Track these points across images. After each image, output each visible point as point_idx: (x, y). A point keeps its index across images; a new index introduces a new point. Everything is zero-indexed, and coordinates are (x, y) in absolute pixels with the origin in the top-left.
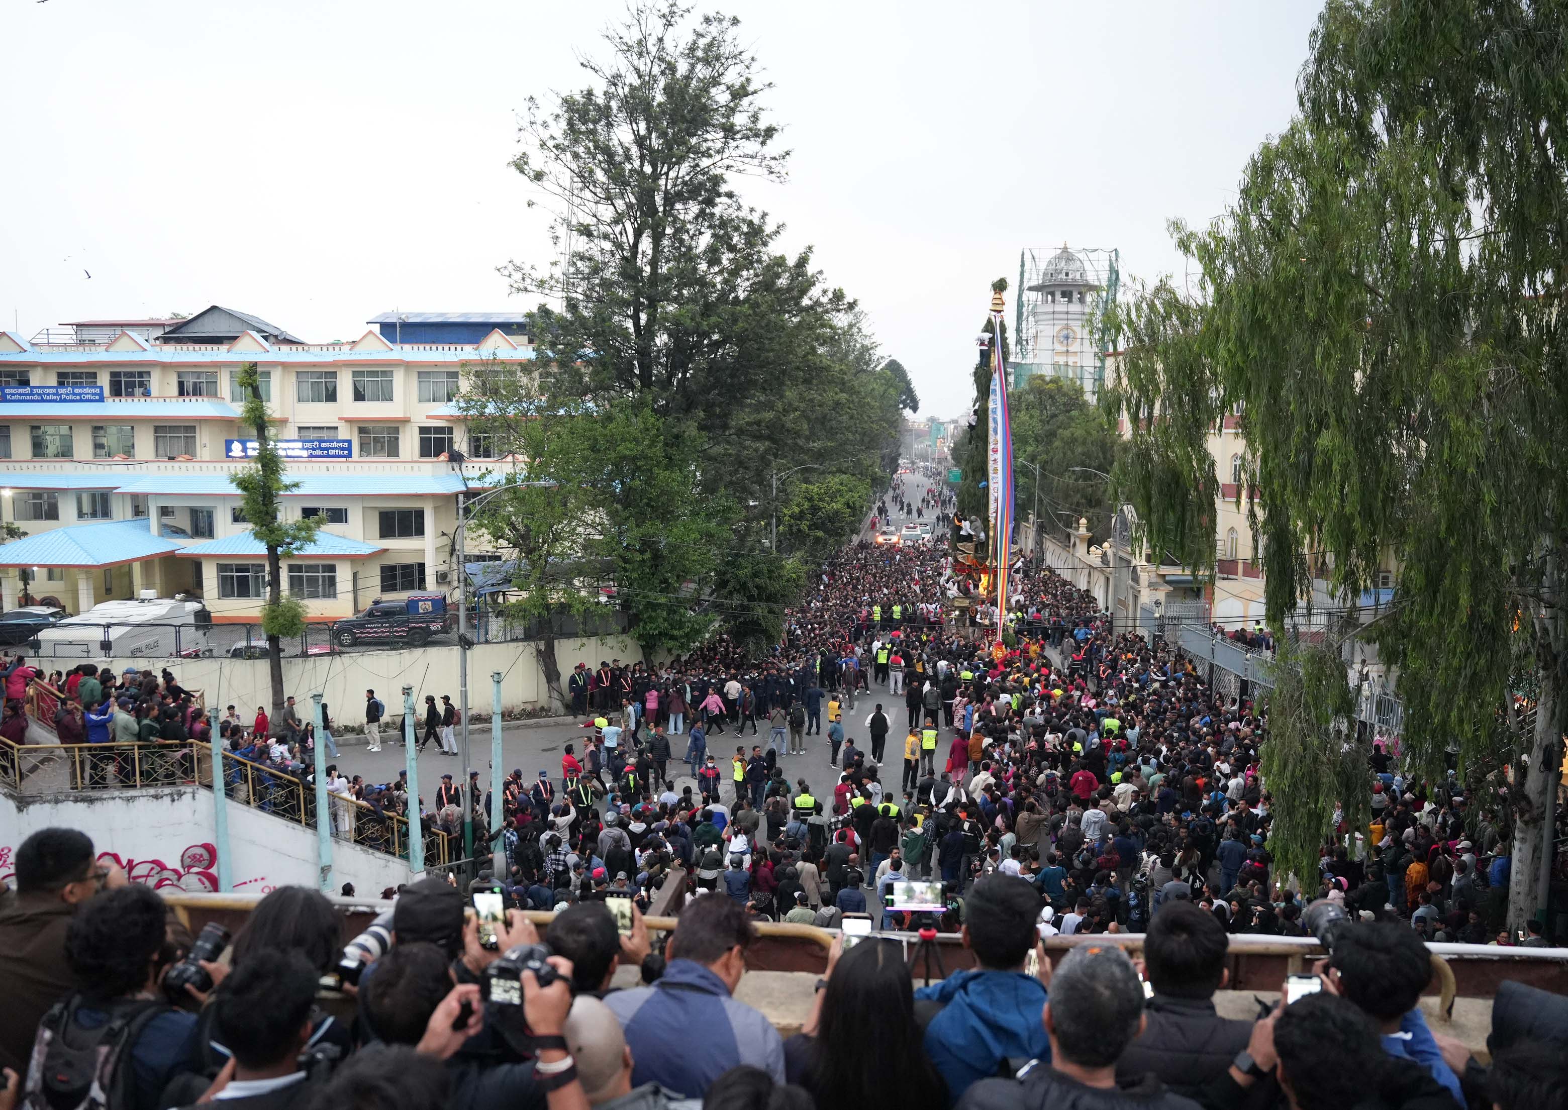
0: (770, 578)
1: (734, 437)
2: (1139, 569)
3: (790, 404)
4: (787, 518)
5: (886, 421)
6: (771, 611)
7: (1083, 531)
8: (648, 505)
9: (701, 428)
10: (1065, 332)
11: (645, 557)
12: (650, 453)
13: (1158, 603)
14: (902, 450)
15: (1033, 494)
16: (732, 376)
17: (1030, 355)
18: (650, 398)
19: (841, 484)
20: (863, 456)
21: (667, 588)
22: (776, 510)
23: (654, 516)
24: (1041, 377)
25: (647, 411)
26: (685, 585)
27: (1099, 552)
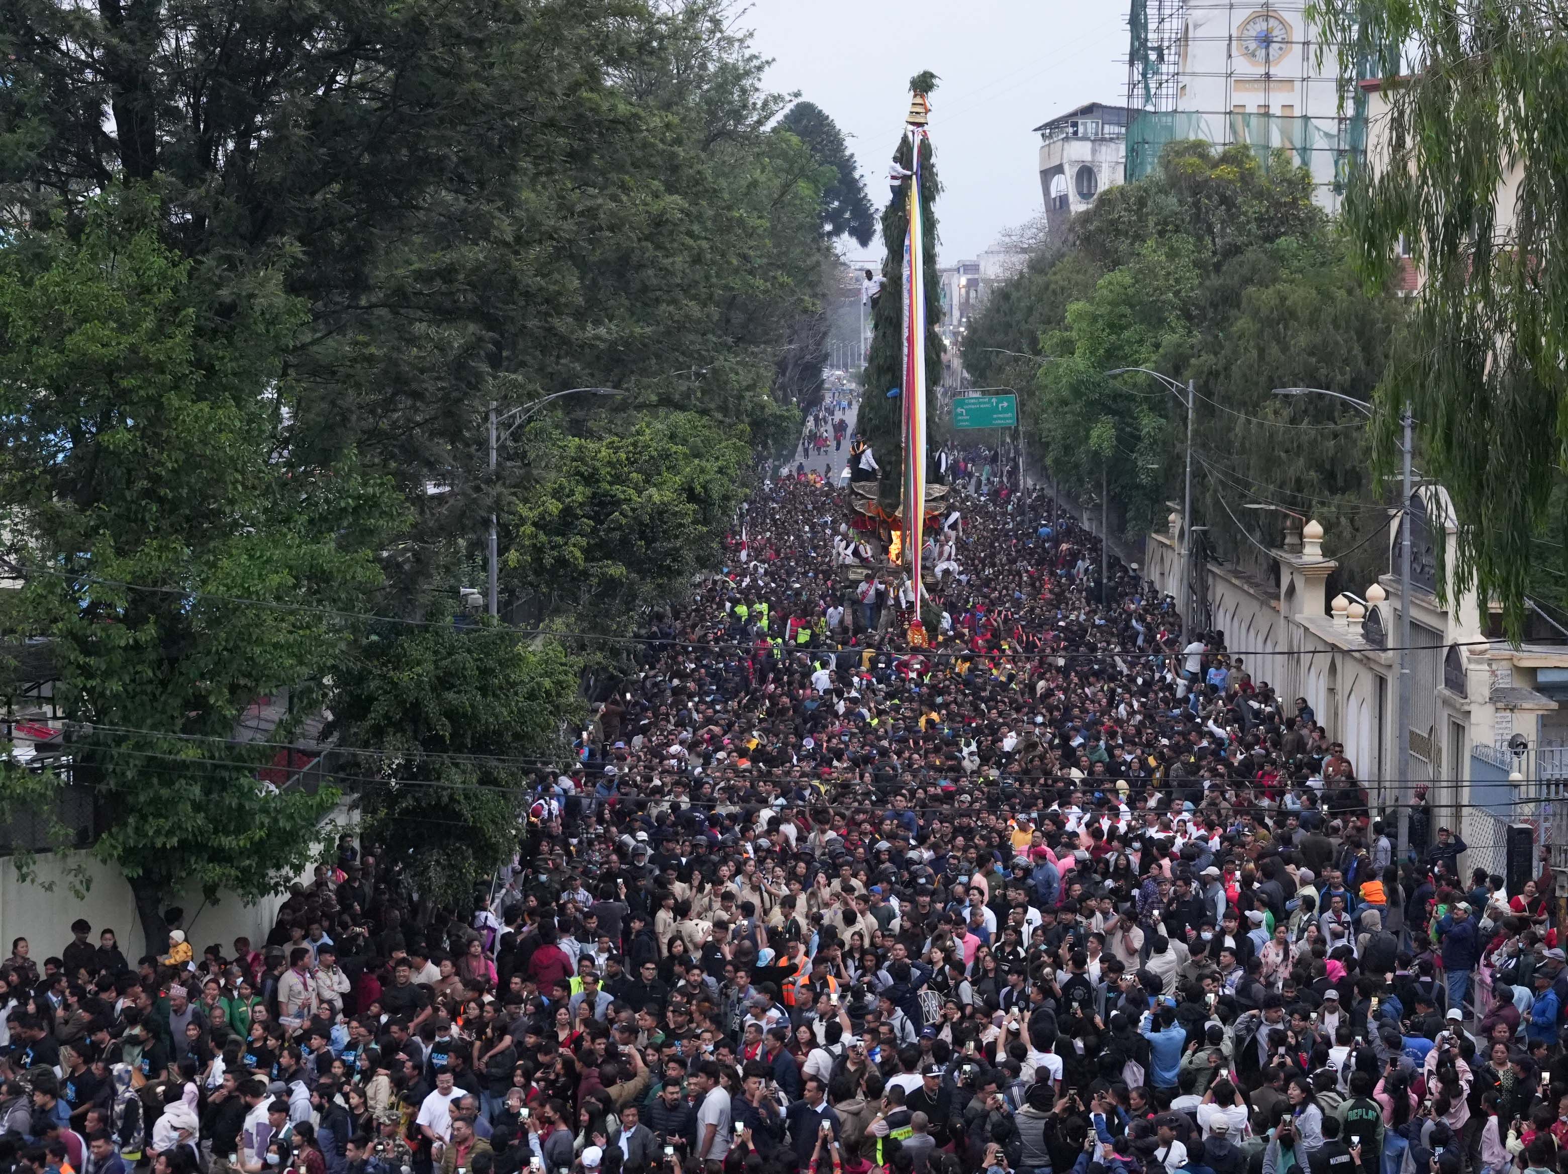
0: (484, 690)
1: (383, 312)
2: (1464, 651)
3: (534, 224)
4: (528, 529)
5: (791, 269)
6: (487, 779)
7: (1312, 553)
8: (148, 494)
9: (293, 287)
10: (1260, 26)
11: (143, 637)
12: (154, 352)
13: (1517, 745)
14: (831, 343)
15: (1180, 458)
16: (373, 148)
17: (1169, 89)
18: (153, 202)
19: (672, 437)
20: (726, 361)
21: (202, 720)
22: (498, 506)
23: (165, 524)
24: (1199, 148)
25: (142, 240)
26: (253, 709)
27: (1358, 609)
